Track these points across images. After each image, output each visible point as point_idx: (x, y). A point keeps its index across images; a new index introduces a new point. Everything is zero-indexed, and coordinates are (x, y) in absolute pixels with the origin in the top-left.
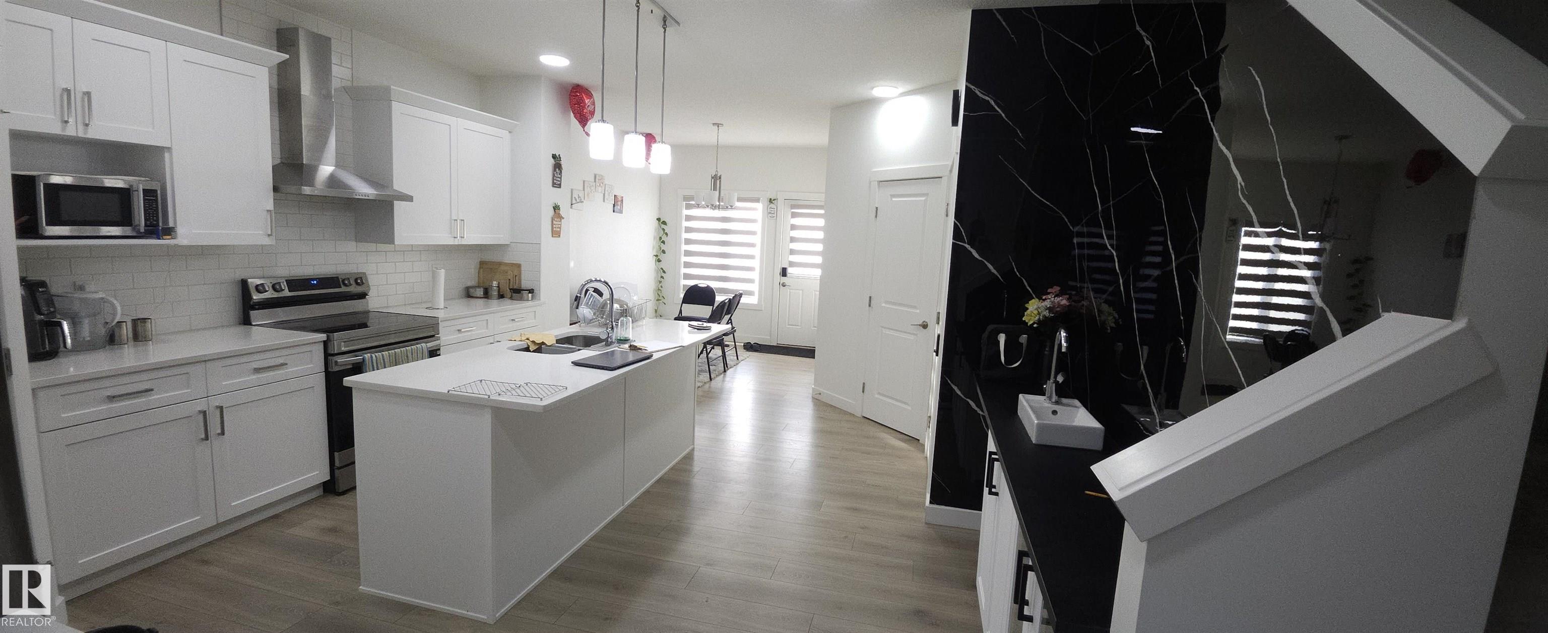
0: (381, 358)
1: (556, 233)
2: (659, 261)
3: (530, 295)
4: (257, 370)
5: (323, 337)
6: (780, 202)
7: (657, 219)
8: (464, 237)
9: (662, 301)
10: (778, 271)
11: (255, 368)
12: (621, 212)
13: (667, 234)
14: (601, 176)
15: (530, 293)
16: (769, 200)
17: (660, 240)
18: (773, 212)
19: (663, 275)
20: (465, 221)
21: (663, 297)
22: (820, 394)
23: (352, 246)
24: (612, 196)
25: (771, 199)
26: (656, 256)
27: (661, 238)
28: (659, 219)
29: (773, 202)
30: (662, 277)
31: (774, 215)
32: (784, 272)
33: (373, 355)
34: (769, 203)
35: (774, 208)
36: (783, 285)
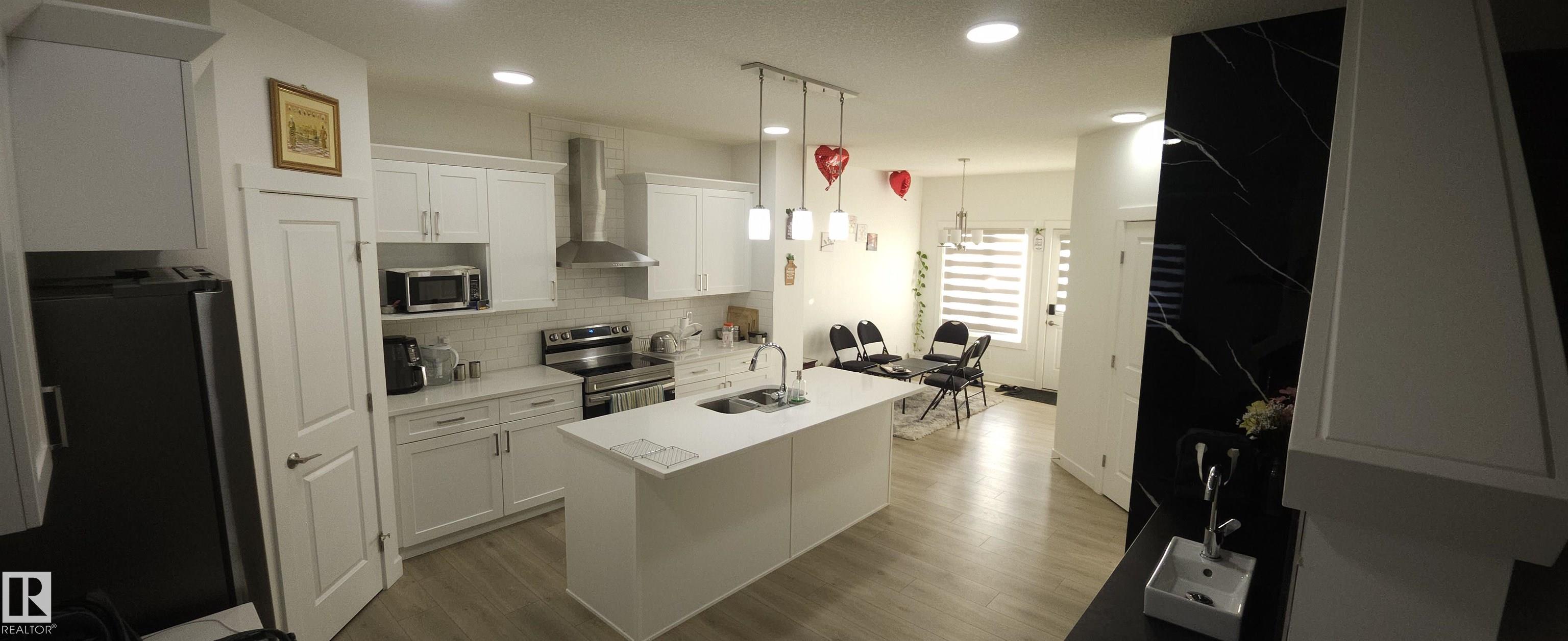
0: (625, 398)
1: (789, 281)
2: (919, 294)
3: (764, 339)
4: (535, 404)
5: (581, 379)
6: (1049, 234)
7: (917, 253)
9: (920, 335)
10: (1045, 308)
11: (532, 403)
12: (875, 249)
13: (927, 268)
14: (854, 217)
15: (763, 337)
16: (1035, 230)
17: (920, 274)
18: (1039, 244)
19: (923, 309)
20: (708, 275)
21: (922, 331)
22: (1059, 459)
23: (622, 300)
24: (865, 235)
25: (1037, 229)
26: (916, 290)
27: (920, 272)
28: (919, 253)
29: (1040, 232)
30: (921, 311)
32: (1052, 310)
33: (618, 394)
34: (1035, 234)
35: (1041, 240)
36: (1051, 324)
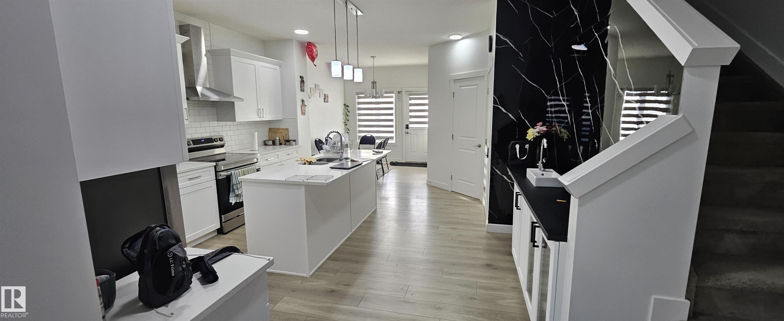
0: (238, 173)
1: (303, 113)
2: (346, 125)
3: (294, 142)
4: (190, 179)
5: (214, 164)
6: (404, 93)
7: (344, 105)
8: (264, 117)
10: (404, 126)
11: (189, 178)
12: (328, 102)
13: (349, 112)
14: (318, 85)
15: (294, 141)
16: (398, 92)
17: (346, 115)
18: (400, 98)
19: (348, 131)
20: (264, 109)
22: (431, 182)
23: (215, 123)
24: (323, 94)
25: (399, 92)
26: (345, 122)
27: (346, 114)
28: (345, 105)
29: (400, 93)
30: (348, 133)
31: (400, 99)
32: (407, 127)
33: (235, 171)
34: (398, 94)
35: (401, 96)
36: (407, 133)
